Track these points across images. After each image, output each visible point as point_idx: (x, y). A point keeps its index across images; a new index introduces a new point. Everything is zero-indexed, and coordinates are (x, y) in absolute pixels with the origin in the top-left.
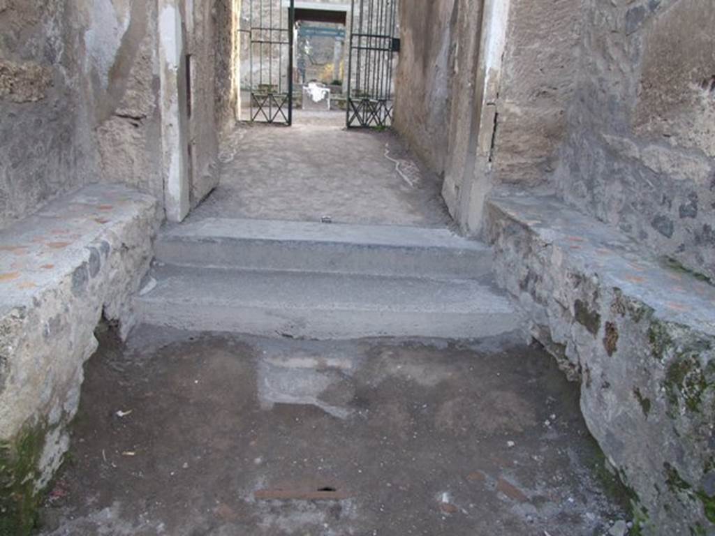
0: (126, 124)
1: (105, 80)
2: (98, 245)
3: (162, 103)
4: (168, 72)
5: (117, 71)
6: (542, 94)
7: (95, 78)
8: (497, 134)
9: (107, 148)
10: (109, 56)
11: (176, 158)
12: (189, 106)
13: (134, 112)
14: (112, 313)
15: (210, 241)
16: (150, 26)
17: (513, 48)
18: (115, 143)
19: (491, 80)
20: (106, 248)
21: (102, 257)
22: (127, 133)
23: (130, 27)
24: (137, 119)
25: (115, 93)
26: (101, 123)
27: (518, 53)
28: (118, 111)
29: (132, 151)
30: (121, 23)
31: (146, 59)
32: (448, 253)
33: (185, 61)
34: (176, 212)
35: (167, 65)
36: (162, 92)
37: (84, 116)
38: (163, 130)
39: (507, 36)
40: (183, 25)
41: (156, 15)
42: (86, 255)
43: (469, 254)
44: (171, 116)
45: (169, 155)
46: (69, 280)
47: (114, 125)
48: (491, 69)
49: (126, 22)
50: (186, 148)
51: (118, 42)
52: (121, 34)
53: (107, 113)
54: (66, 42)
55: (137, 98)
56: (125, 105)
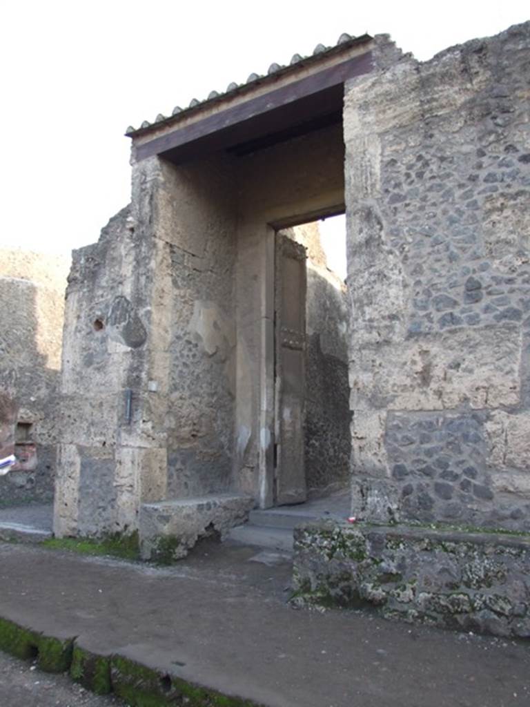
0: (249, 470)
1: (242, 454)
2: (212, 502)
3: (260, 462)
4: (262, 451)
5: (247, 451)
7: (240, 453)
9: (242, 479)
10: (245, 446)
13: (251, 466)
14: (217, 528)
16: (258, 434)
18: (245, 477)
20: (215, 504)
21: (213, 506)
22: (249, 473)
23: (251, 437)
24: (252, 468)
25: (246, 459)
26: (241, 469)
28: (246, 465)
29: (250, 480)
30: (248, 435)
31: (256, 446)
33: (272, 446)
35: (262, 449)
36: (260, 458)
37: (236, 467)
38: (260, 472)
40: (273, 434)
41: (259, 431)
42: (206, 502)
44: (263, 467)
45: (261, 481)
46: (196, 506)
47: (244, 470)
49: (250, 435)
50: (272, 482)
51: (247, 441)
52: (248, 439)
53: (243, 466)
54: (230, 442)
55: (252, 461)
56: (248, 463)
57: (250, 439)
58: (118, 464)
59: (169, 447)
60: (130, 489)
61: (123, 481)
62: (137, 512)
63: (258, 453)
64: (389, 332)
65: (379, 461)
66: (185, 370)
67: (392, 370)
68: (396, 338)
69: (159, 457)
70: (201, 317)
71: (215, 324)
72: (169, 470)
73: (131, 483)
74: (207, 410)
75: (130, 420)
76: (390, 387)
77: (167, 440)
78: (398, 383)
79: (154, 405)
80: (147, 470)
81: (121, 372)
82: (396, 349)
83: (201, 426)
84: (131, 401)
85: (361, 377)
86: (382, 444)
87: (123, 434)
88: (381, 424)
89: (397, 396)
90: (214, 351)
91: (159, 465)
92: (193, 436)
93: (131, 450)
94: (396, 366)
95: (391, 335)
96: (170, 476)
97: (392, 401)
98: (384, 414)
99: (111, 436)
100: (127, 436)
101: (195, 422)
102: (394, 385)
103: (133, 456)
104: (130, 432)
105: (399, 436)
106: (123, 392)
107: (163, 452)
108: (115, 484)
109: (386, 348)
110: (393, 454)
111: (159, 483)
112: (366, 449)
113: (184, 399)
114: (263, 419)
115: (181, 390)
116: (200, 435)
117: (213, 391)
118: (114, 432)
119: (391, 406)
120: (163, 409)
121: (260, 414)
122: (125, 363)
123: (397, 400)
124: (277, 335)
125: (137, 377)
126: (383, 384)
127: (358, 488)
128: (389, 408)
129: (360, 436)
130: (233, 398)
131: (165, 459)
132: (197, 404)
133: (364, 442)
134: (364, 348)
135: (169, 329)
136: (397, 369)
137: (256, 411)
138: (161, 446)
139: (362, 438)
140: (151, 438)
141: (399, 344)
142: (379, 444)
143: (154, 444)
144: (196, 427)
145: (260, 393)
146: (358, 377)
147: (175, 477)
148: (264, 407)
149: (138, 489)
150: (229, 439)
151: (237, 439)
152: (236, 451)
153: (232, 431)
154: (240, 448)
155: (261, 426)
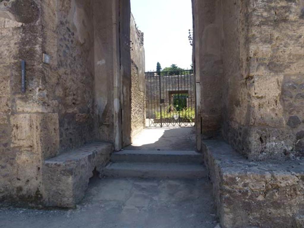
0: (106, 127)
2: (95, 152)
3: (114, 121)
4: (116, 113)
5: (104, 114)
6: (213, 111)
8: (202, 123)
9: (101, 133)
11: (118, 134)
12: (122, 121)
13: (107, 123)
14: (98, 169)
15: (125, 155)
16: (112, 103)
17: (203, 100)
18: (103, 131)
19: (198, 108)
20: (96, 152)
21: (96, 155)
22: (105, 129)
23: (107, 104)
24: (108, 125)
25: (103, 119)
26: (100, 126)
27: (205, 101)
28: (104, 123)
30: (105, 103)
31: (111, 111)
32: (189, 156)
33: (120, 111)
34: (117, 148)
35: (115, 112)
36: (114, 118)
37: (96, 125)
38: (114, 127)
39: (201, 97)
40: (120, 102)
41: (113, 101)
42: (92, 153)
43: (195, 156)
44: (116, 124)
45: (116, 133)
46: (87, 157)
47: (102, 127)
48: (198, 106)
49: (106, 103)
50: (121, 132)
51: (104, 108)
52: (105, 106)
53: (101, 124)
54: (93, 108)
55: (108, 120)
56: (105, 122)
57: (106, 106)
58: (15, 129)
59: (59, 112)
60: (29, 149)
61: (21, 143)
62: (39, 168)
63: (113, 115)
64: (286, 12)
65: (276, 114)
66: (67, 51)
67: (289, 42)
68: (292, 17)
69: (53, 121)
70: (76, 13)
71: (83, 22)
72: (60, 130)
73: (29, 143)
74: (81, 85)
75: (25, 88)
76: (286, 56)
77: (58, 106)
78: (293, 53)
79: (48, 76)
80: (46, 132)
81: (12, 45)
82: (292, 25)
83: (78, 97)
84: (25, 72)
85: (261, 48)
86: (278, 102)
87: (18, 102)
88: (279, 85)
89: (292, 63)
90: (83, 42)
91: (54, 127)
92: (74, 103)
93: (28, 116)
94: (292, 40)
95: (287, 14)
96: (61, 136)
97: (288, 67)
98: (281, 77)
99: (4, 104)
100: (23, 103)
101: (75, 93)
102: (290, 55)
103: (31, 120)
104: (25, 99)
105: (294, 94)
106: (15, 64)
107: (56, 116)
108: (12, 145)
109: (283, 24)
110: (288, 109)
111: (54, 142)
112: (265, 105)
113: (68, 74)
114: (115, 92)
115: (65, 67)
116: (78, 102)
117: (83, 72)
118: (8, 100)
119: (287, 71)
120: (54, 80)
121: (113, 90)
122: (15, 37)
123: (293, 66)
124: (121, 38)
125: (30, 49)
126: (281, 54)
127: (258, 136)
128: (286, 73)
129: (260, 96)
130: (93, 78)
131: (58, 122)
132: (75, 79)
133: (263, 100)
134: (263, 24)
135: (56, 13)
136: (293, 42)
137: (110, 87)
138: (54, 112)
139: (262, 97)
140: (46, 104)
141: (295, 21)
142: (276, 102)
143: (49, 109)
144: (75, 97)
145: (113, 75)
146: (258, 48)
147: (64, 136)
148: (116, 84)
149: (38, 148)
150: (92, 107)
151: (96, 106)
152: (96, 114)
153: (94, 101)
154: (99, 112)
155: (114, 97)
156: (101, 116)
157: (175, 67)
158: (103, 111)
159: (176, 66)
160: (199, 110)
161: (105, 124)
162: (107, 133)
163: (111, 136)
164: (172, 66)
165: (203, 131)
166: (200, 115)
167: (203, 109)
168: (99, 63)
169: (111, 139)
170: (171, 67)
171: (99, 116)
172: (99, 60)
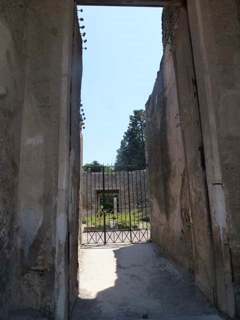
3: (56, 262)
4: (60, 245)
9: (25, 289)
13: (41, 268)
16: (52, 223)
17: (231, 216)
18: (29, 286)
19: (223, 232)
22: (35, 280)
24: (43, 271)
25: (32, 258)
26: (23, 275)
28: (33, 268)
30: (38, 223)
31: (49, 239)
35: (60, 242)
36: (56, 256)
37: (14, 272)
38: (56, 276)
40: (68, 220)
41: (55, 218)
44: (61, 268)
45: (58, 290)
47: (30, 275)
48: (222, 228)
49: (40, 223)
51: (36, 233)
52: (37, 229)
53: (26, 269)
54: (9, 237)
55: (43, 260)
56: (36, 264)
57: (40, 229)
63: (54, 250)
121: (56, 195)
130: (16, 172)
137: (51, 190)
145: (57, 165)
150: (9, 234)
151: (17, 230)
152: (16, 248)
153: (13, 219)
154: (24, 242)
155: (58, 210)
156: (26, 253)
157: (96, 164)
158: (32, 240)
159: (98, 163)
160: (225, 236)
161: (36, 268)
162: (38, 290)
163: (48, 297)
164: (94, 162)
165: (235, 276)
166: (228, 244)
167: (232, 232)
168: (29, 141)
169: (48, 304)
170: (92, 163)
171: (22, 251)
172: (32, 136)
